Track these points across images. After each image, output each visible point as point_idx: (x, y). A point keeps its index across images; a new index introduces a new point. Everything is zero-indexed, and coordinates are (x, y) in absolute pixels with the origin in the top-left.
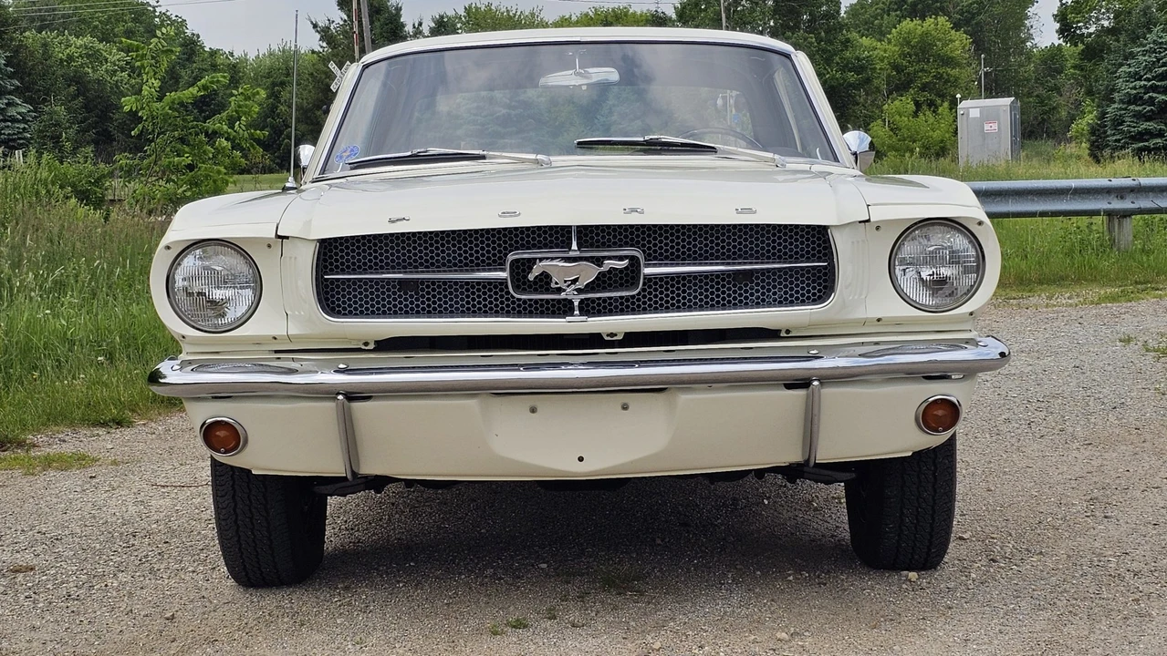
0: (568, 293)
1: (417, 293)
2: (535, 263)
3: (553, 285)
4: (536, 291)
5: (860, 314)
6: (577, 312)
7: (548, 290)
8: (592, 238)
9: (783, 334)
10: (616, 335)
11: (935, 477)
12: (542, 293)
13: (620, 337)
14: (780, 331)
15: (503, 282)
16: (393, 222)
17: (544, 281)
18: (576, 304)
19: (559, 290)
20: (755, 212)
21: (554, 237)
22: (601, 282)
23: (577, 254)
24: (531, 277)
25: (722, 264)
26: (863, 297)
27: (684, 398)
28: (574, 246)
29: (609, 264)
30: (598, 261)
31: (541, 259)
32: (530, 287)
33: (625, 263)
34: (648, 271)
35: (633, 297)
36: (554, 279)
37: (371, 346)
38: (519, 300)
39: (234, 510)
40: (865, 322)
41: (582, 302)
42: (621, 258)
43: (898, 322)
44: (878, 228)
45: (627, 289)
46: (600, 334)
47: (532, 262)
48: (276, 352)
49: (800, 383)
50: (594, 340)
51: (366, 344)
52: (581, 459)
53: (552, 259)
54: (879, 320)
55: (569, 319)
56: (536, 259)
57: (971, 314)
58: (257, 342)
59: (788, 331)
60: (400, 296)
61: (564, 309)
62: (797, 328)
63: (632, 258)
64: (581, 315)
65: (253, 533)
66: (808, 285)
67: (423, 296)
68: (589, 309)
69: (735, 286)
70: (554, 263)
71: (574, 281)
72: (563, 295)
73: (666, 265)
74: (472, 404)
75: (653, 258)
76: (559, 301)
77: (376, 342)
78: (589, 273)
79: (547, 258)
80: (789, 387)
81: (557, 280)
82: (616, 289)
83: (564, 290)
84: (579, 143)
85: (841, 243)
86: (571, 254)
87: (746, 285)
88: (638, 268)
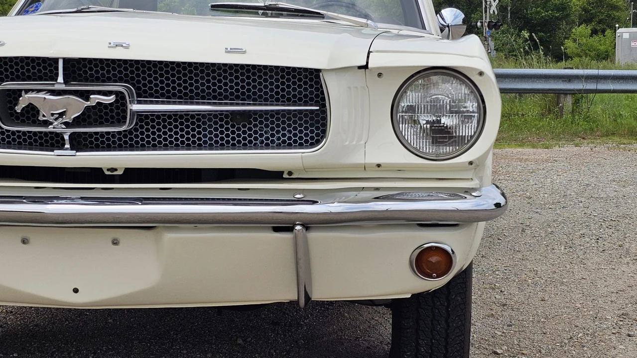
0: (57, 127)
2: (20, 96)
3: (41, 118)
4: (23, 123)
5: (358, 159)
6: (67, 146)
7: (36, 122)
8: (86, 72)
9: (285, 176)
10: (116, 170)
11: (448, 312)
12: (29, 125)
13: (121, 173)
14: (282, 172)
17: (31, 113)
18: (66, 137)
19: (46, 123)
20: (245, 52)
22: (87, 116)
23: (63, 87)
24: (18, 109)
26: (363, 142)
27: (170, 237)
28: (60, 79)
29: (95, 99)
30: (85, 95)
31: (27, 91)
32: (17, 118)
33: (111, 99)
34: (136, 107)
35: (120, 133)
36: (42, 112)
38: (8, 131)
40: (365, 167)
41: (72, 136)
42: (107, 93)
43: (400, 168)
44: (380, 75)
45: (114, 124)
46: (101, 169)
47: (17, 94)
50: (94, 175)
52: (76, 291)
53: (39, 91)
54: (379, 166)
55: (57, 152)
56: (21, 90)
57: (471, 163)
59: (290, 173)
61: (53, 142)
62: (299, 170)
63: (118, 94)
64: (72, 149)
66: (306, 129)
68: (80, 143)
69: (233, 126)
70: (41, 95)
71: (61, 115)
72: (50, 129)
73: (163, 103)
75: (143, 95)
76: (46, 134)
78: (76, 107)
79: (33, 90)
80: (276, 230)
81: (45, 114)
82: (101, 124)
83: (51, 123)
84: (213, 6)
85: (334, 88)
86: (57, 87)
87: (244, 126)
88: (124, 105)
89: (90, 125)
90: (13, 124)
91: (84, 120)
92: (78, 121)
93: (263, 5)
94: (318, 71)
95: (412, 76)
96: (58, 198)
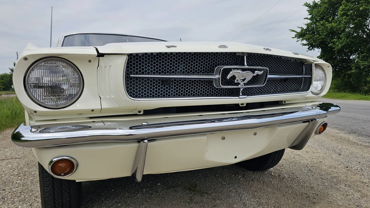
0: (240, 86)
1: (170, 86)
3: (236, 81)
6: (241, 94)
7: (234, 84)
9: (284, 103)
10: (244, 104)
13: (245, 105)
14: (282, 102)
18: (242, 90)
19: (238, 84)
20: (298, 54)
22: (255, 80)
23: (246, 67)
24: (228, 78)
28: (246, 64)
29: (257, 72)
33: (262, 72)
35: (262, 87)
36: (237, 78)
37: (142, 113)
39: (53, 192)
41: (244, 89)
47: (230, 70)
48: (91, 118)
50: (236, 107)
51: (139, 112)
52: (236, 157)
55: (240, 97)
56: (232, 69)
58: (80, 113)
60: (162, 88)
65: (62, 201)
67: (172, 88)
71: (244, 80)
76: (236, 89)
77: (144, 111)
78: (249, 76)
79: (236, 69)
80: (304, 122)
81: (238, 79)
83: (240, 84)
90: (224, 85)
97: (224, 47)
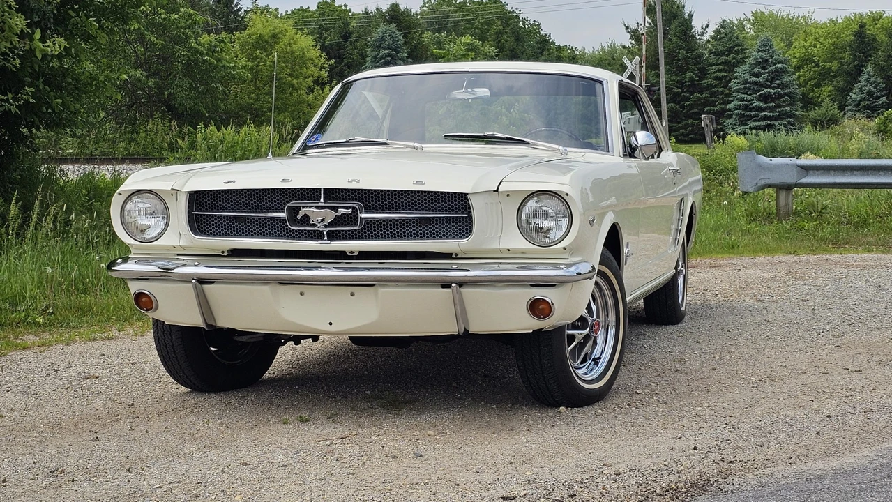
0: (320, 227)
1: (245, 224)
2: (300, 210)
3: (311, 222)
4: (302, 225)
5: (495, 246)
6: (326, 238)
7: (309, 225)
8: (336, 196)
9: (454, 256)
10: (354, 253)
12: (305, 226)
13: (356, 254)
14: (452, 254)
15: (283, 219)
16: (226, 183)
17: (306, 218)
18: (325, 233)
19: (314, 225)
20: (424, 184)
21: (310, 194)
22: (337, 221)
23: (323, 205)
24: (299, 217)
25: (407, 213)
26: (499, 236)
27: (382, 291)
28: (322, 200)
29: (341, 211)
30: (335, 209)
31: (303, 207)
32: (299, 223)
33: (349, 211)
34: (364, 216)
35: (356, 230)
36: (312, 218)
37: (226, 254)
38: (293, 230)
40: (501, 251)
41: (328, 232)
42: (347, 208)
43: (523, 252)
44: (508, 195)
45: (352, 225)
46: (345, 252)
47: (298, 209)
48: (178, 255)
49: (446, 285)
50: (343, 255)
51: (223, 252)
52: (331, 324)
53: (310, 207)
54: (509, 250)
55: (320, 242)
56: (300, 207)
57: (565, 248)
58: (168, 249)
59: (456, 255)
60: (237, 226)
61: (317, 236)
62: (460, 253)
63: (353, 208)
64: (328, 239)
66: (463, 227)
67: (249, 226)
68: (332, 236)
69: (420, 226)
70: (311, 209)
71: (322, 220)
72: (316, 228)
73: (380, 213)
74: (266, 288)
75: (368, 208)
76: (314, 231)
77: (228, 251)
78: (330, 216)
79: (307, 207)
80: (443, 286)
81: (313, 220)
82: (345, 226)
83: (317, 225)
84: (445, 136)
85: (475, 203)
86: (320, 204)
87: (427, 226)
88: (357, 214)
89: (339, 226)
90: (296, 225)
91: (336, 223)
92: (331, 224)
93: (483, 135)
94: (466, 194)
95: (530, 195)
96: (320, 268)
97: (289, 181)
